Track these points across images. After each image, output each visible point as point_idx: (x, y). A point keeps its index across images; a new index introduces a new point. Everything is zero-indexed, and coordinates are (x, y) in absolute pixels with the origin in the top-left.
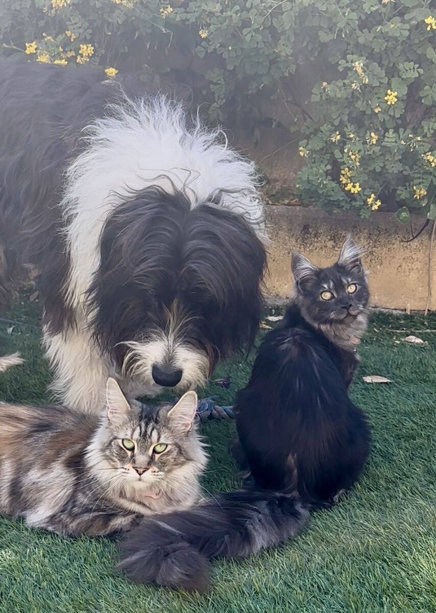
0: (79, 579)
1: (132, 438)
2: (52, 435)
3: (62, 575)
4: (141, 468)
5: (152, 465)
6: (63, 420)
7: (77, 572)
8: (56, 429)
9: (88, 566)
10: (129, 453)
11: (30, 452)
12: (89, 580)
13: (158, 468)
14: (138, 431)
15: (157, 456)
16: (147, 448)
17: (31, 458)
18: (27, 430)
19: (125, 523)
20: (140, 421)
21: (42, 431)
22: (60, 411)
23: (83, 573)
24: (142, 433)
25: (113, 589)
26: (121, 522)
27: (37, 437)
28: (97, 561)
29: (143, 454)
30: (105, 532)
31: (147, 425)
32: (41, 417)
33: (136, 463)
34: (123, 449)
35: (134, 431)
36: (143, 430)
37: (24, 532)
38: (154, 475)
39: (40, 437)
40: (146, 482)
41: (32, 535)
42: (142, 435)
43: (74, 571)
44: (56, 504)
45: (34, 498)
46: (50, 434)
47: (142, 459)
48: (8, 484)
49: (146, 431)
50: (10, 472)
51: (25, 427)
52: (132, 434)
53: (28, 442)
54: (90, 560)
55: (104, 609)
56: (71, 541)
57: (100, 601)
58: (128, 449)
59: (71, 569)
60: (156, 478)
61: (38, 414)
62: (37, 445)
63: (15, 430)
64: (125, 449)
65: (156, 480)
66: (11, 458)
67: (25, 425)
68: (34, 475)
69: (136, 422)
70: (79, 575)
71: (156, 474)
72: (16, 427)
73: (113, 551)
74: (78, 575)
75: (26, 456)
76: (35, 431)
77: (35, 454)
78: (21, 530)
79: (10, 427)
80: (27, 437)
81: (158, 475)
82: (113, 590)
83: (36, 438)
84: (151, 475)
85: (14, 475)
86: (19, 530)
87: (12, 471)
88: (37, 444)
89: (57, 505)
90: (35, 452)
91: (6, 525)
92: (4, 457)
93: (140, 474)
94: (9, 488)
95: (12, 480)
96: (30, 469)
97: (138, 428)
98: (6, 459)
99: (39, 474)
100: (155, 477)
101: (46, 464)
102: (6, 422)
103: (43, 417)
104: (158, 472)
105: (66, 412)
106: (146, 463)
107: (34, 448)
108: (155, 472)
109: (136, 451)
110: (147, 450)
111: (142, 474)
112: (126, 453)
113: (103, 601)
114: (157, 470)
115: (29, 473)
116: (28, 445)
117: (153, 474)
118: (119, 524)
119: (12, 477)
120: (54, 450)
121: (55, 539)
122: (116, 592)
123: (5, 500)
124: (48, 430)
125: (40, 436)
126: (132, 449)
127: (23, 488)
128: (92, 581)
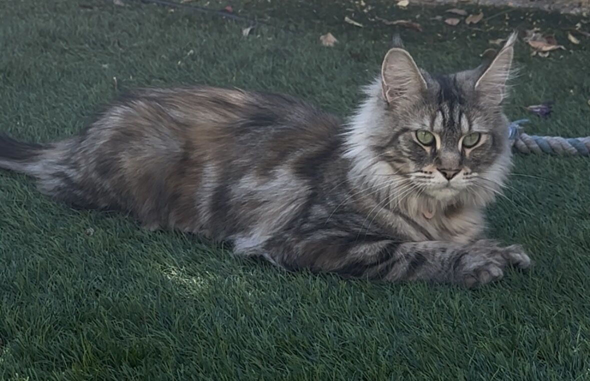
0: (290, 319)
1: (432, 129)
2: (276, 131)
3: (268, 312)
4: (450, 170)
5: (463, 165)
6: (292, 112)
7: (289, 310)
8: (282, 125)
9: (306, 306)
10: (428, 149)
11: (244, 152)
12: (303, 320)
13: (471, 168)
14: (439, 119)
15: (468, 151)
16: (455, 141)
17: (244, 160)
18: (241, 122)
19: (370, 254)
20: (440, 103)
21: (261, 125)
22: (289, 101)
23: (298, 312)
24: (447, 122)
25: (336, 333)
26: (365, 251)
27: (255, 132)
28: (319, 300)
29: (452, 150)
30: (340, 264)
31: (452, 109)
32: (261, 106)
33: (443, 163)
34: (419, 145)
35: (433, 119)
36: (448, 116)
37: (226, 260)
38: (467, 178)
39: (258, 133)
40: (455, 189)
41: (235, 265)
42: (446, 125)
43: (285, 308)
44: (279, 223)
45: (248, 215)
46: (273, 130)
47: (450, 157)
48: (211, 195)
49: (452, 118)
50: (214, 177)
51: (236, 117)
52: (432, 124)
53: (242, 138)
54: (310, 298)
55: (319, 354)
56: (287, 277)
57: (315, 344)
58: (425, 145)
59: (281, 306)
60: (469, 182)
61: (257, 100)
62: (254, 144)
63: (224, 120)
64: (421, 145)
65: (469, 184)
66: (217, 159)
67: (237, 115)
68: (248, 183)
69: (433, 106)
70: (292, 313)
71: (469, 176)
72: (225, 116)
73: (343, 290)
74: (290, 314)
75: (238, 158)
76: (252, 125)
77: (252, 155)
78: (222, 259)
79: (217, 116)
80: (241, 132)
81: (471, 178)
82: (334, 335)
83: (253, 134)
84: (464, 178)
85: (219, 183)
86: (220, 259)
87: (217, 177)
88: (253, 142)
89: (280, 225)
90: (251, 153)
91: (204, 251)
92: (207, 158)
93: (449, 179)
94: (211, 200)
95: (216, 189)
96: (244, 175)
97: (440, 113)
98: (209, 160)
99: (255, 183)
100: (467, 180)
101: (266, 171)
102: (212, 109)
103: (264, 105)
104: (471, 173)
105: (296, 103)
106: (457, 164)
107: (250, 148)
108: (467, 174)
109: (439, 146)
110: (456, 144)
111: (452, 178)
112: (425, 150)
113: (319, 345)
114: (469, 170)
115: (243, 180)
116: (241, 142)
117: (465, 176)
118: (361, 253)
119: (216, 185)
120: (278, 152)
121: (267, 272)
122: (339, 337)
123: (205, 216)
124: (270, 124)
125: (259, 131)
126: (433, 143)
127: (231, 200)
128: (307, 322)
